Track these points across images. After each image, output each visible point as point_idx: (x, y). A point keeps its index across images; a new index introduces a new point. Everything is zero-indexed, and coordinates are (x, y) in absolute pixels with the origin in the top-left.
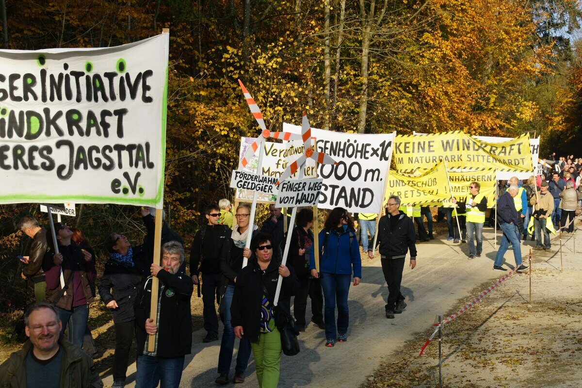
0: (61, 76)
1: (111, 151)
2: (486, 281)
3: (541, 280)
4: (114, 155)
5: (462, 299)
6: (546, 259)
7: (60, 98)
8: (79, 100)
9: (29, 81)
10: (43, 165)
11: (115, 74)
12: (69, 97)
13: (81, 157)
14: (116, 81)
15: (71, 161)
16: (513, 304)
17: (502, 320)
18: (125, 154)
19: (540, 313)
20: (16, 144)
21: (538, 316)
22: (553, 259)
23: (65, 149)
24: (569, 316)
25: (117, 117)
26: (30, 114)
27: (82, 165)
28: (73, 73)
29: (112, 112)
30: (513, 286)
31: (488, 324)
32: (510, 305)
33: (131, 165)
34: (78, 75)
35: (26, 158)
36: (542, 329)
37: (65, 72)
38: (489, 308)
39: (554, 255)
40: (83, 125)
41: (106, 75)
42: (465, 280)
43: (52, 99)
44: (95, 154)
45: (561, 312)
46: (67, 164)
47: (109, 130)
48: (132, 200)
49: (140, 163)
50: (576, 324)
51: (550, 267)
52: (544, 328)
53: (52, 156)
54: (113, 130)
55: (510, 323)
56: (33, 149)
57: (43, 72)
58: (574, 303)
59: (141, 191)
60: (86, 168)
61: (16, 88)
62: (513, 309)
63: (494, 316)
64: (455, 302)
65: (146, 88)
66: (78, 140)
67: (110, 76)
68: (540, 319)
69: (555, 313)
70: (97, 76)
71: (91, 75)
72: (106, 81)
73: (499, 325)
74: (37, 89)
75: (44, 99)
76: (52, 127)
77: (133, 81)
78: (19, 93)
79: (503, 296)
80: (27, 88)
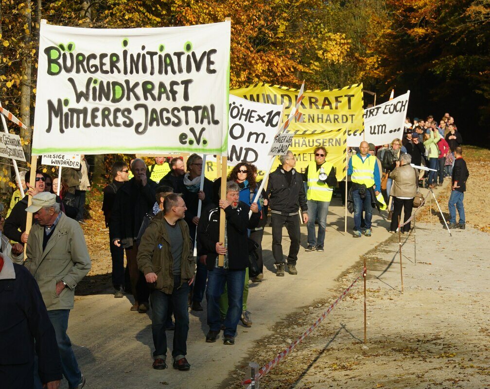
0: (139, 55)
1: (179, 111)
2: (294, 311)
3: (374, 307)
4: (182, 115)
5: (261, 341)
6: (377, 274)
7: (137, 72)
8: (152, 73)
9: (115, 59)
10: (125, 124)
11: (182, 53)
12: (145, 71)
13: (155, 116)
14: (184, 59)
15: (146, 120)
16: (339, 345)
17: (327, 371)
18: (191, 114)
19: (381, 358)
20: (104, 107)
21: (380, 362)
22: (386, 275)
23: (142, 110)
24: (424, 360)
25: (184, 85)
26: (115, 84)
27: (155, 123)
28: (148, 53)
29: (180, 82)
30: (336, 317)
31: (308, 378)
32: (335, 347)
33: (197, 121)
34: (152, 54)
35: (111, 117)
36: (389, 382)
37: (142, 52)
38: (304, 352)
39: (388, 268)
40: (156, 92)
41: (175, 54)
42: (261, 310)
43: (131, 72)
44: (165, 114)
45: (412, 355)
46: (143, 122)
47: (177, 96)
48: (196, 150)
49: (206, 121)
50: (437, 372)
51: (385, 286)
52: (392, 381)
53: (131, 116)
54: (180, 95)
55: (340, 374)
56: (117, 110)
57: (125, 53)
58: (428, 341)
59: (205, 142)
60: (158, 125)
61: (105, 64)
62: (341, 353)
63: (315, 365)
64: (251, 345)
65: (210, 62)
66: (151, 104)
67: (179, 55)
68: (383, 366)
69: (404, 357)
70: (168, 55)
71: (163, 54)
72: (175, 59)
73: (324, 379)
74: (120, 64)
75: (126, 73)
76: (131, 94)
77: (198, 58)
78: (107, 67)
79: (322, 334)
80: (113, 65)
